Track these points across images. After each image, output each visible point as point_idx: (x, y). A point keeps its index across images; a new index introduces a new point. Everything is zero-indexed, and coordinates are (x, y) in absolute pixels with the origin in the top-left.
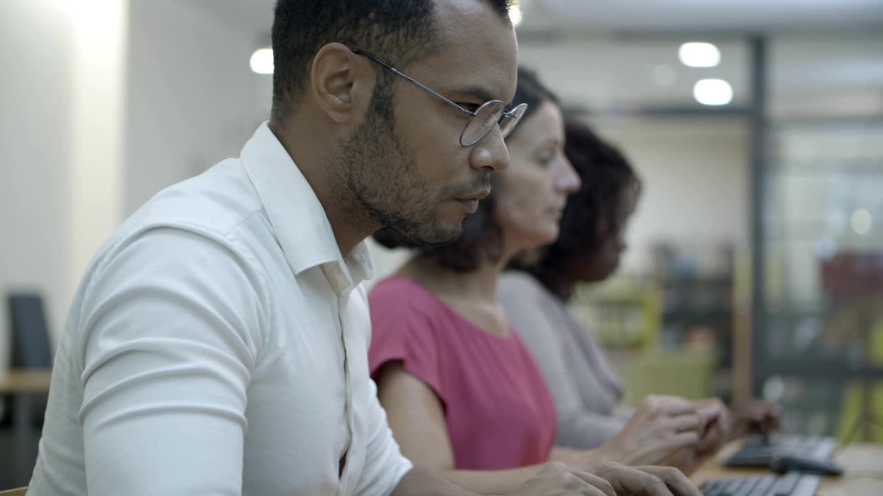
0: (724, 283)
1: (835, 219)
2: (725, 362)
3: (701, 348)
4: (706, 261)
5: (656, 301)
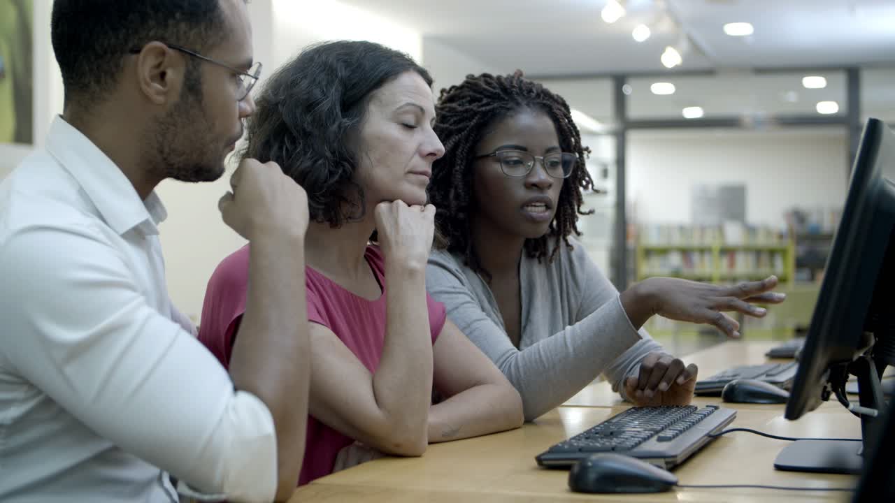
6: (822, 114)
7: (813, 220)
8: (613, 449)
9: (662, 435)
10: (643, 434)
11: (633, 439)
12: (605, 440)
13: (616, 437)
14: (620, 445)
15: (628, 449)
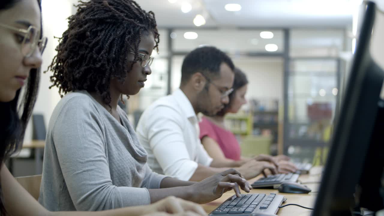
0: (275, 113)
1: (313, 92)
2: (275, 141)
3: (267, 135)
4: (269, 106)
5: (251, 119)
6: (268, 51)
7: (262, 104)
8: (243, 212)
9: (262, 206)
10: (252, 206)
11: (249, 208)
12: (236, 209)
13: (241, 207)
14: (245, 211)
15: (250, 212)
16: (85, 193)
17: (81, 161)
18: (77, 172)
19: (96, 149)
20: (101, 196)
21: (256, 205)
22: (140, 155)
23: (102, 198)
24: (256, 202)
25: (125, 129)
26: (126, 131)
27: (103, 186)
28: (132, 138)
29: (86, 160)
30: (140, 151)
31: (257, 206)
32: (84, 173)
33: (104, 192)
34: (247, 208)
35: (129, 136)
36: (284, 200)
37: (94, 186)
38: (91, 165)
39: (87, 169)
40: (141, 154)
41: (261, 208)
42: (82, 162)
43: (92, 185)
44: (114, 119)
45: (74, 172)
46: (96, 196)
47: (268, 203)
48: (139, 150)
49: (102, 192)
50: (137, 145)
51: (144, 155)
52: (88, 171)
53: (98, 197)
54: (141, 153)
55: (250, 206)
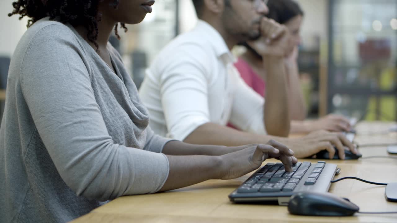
1: (365, 24)
2: (316, 88)
8: (282, 190)
9: (307, 181)
10: (293, 180)
11: (290, 183)
12: (271, 185)
13: (277, 182)
14: (285, 188)
15: (291, 190)
16: (80, 152)
17: (69, 109)
18: (65, 124)
19: (88, 95)
20: (104, 156)
21: (299, 178)
22: (138, 117)
23: (105, 158)
24: (298, 175)
25: (120, 79)
26: (121, 82)
27: (105, 143)
28: (129, 91)
29: (77, 107)
30: (139, 112)
31: (300, 180)
32: (75, 125)
33: (107, 150)
34: (286, 184)
35: (124, 89)
36: (337, 171)
37: (93, 143)
38: (84, 116)
39: (79, 120)
40: (140, 116)
41: (307, 184)
42: (70, 111)
43: (90, 140)
44: (104, 64)
45: (59, 126)
46: (95, 155)
47: (316, 175)
48: (137, 110)
49: (105, 150)
50: (135, 101)
51: (145, 118)
52: (80, 122)
53: (99, 157)
54: (139, 114)
55: (290, 181)
